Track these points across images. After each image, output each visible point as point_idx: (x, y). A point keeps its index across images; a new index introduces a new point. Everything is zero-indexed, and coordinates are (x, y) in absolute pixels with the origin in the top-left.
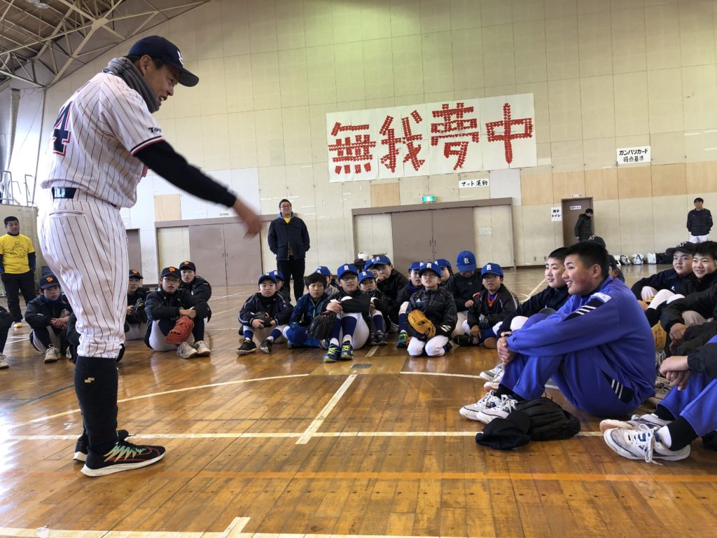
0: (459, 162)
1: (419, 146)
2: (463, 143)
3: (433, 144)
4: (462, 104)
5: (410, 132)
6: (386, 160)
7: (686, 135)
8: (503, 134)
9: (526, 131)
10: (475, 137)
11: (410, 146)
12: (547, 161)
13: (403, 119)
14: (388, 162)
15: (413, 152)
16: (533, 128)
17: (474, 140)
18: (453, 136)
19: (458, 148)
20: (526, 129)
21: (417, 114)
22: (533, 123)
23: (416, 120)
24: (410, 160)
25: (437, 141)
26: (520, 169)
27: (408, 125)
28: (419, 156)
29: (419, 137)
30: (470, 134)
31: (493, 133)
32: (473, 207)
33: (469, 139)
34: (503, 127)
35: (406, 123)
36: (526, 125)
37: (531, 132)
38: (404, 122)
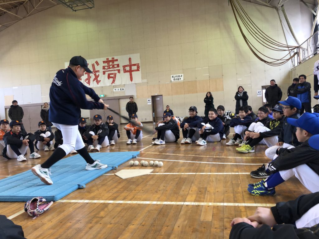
0: (113, 81)
1: (99, 75)
2: (115, 73)
3: (103, 74)
4: (114, 58)
5: (95, 69)
6: (86, 81)
7: (196, 69)
8: (129, 70)
9: (137, 69)
10: (119, 71)
11: (95, 75)
12: (145, 81)
13: (92, 64)
14: (87, 81)
15: (96, 77)
16: (140, 67)
17: (118, 72)
18: (111, 71)
19: (112, 76)
20: (137, 68)
21: (97, 62)
22: (140, 65)
23: (97, 65)
24: (95, 80)
25: (105, 73)
26: (136, 84)
27: (94, 67)
28: (99, 79)
29: (98, 71)
30: (117, 70)
31: (125, 70)
32: (119, 99)
33: (117, 72)
34: (129, 67)
35: (93, 65)
36: (137, 66)
37: (139, 69)
38: (93, 66)
